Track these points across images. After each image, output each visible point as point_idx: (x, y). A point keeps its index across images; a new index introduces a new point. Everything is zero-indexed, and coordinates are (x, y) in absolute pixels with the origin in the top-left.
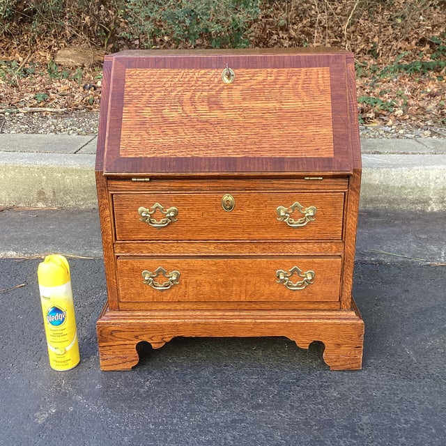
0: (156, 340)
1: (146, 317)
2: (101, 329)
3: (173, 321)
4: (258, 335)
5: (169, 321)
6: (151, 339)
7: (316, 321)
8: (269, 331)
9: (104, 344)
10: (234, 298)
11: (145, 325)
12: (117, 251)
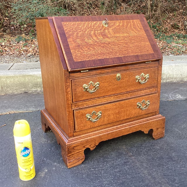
0: (92, 146)
1: (87, 137)
2: (68, 147)
3: (99, 135)
4: (131, 132)
5: (97, 136)
6: (90, 146)
7: (151, 121)
8: (135, 129)
9: (70, 155)
10: (122, 119)
11: (88, 140)
12: (73, 108)
